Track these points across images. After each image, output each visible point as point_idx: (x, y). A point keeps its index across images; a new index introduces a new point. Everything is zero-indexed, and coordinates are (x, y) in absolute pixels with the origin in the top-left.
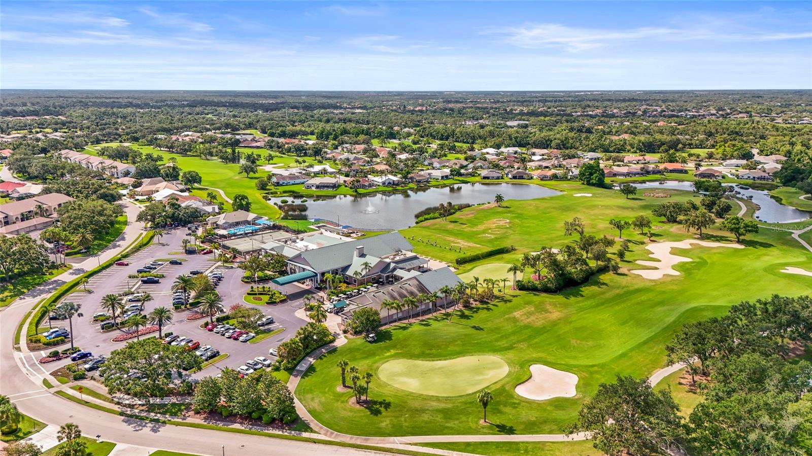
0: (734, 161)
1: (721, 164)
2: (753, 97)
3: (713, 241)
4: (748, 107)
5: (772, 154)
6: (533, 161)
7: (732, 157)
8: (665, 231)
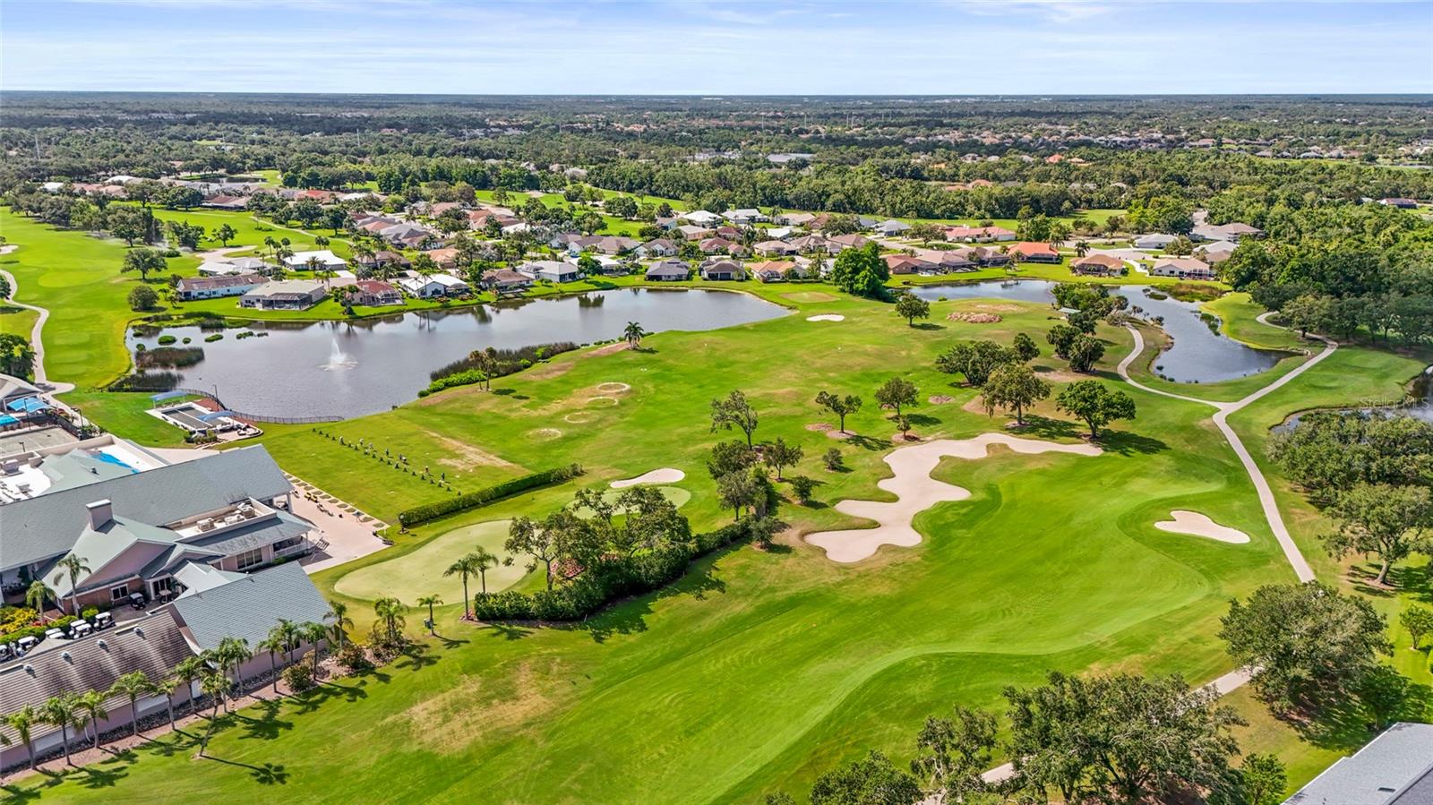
0: (1155, 237)
1: (1132, 242)
2: (1236, 107)
3: (1042, 437)
4: (1219, 127)
5: (1229, 220)
6: (771, 239)
7: (1156, 228)
8: (953, 408)
